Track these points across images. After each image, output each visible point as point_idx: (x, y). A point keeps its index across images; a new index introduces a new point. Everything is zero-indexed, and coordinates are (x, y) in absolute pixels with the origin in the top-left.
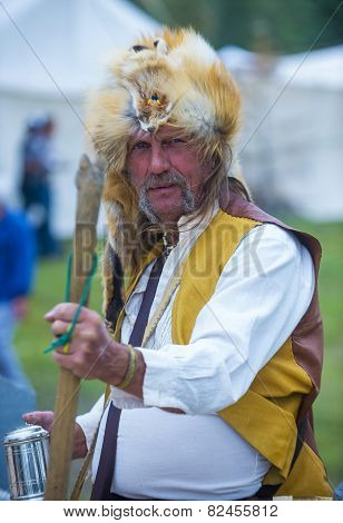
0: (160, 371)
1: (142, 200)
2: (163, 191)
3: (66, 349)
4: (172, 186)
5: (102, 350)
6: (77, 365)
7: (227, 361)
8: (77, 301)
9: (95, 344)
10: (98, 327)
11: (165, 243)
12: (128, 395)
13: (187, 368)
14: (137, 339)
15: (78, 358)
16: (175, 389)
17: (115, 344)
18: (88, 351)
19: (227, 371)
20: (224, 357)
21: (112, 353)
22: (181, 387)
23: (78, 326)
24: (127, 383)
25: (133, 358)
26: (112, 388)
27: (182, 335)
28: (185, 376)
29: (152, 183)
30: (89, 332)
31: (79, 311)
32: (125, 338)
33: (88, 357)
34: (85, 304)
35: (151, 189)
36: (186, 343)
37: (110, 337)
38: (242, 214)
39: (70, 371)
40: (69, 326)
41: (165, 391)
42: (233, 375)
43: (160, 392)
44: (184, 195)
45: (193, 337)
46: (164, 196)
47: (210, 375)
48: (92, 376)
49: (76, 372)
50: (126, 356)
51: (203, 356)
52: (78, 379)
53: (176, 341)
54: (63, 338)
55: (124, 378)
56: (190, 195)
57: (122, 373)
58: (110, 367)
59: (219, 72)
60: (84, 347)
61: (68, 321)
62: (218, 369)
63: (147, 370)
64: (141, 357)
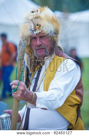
0: (41, 98)
1: (35, 53)
2: (40, 50)
3: (16, 93)
4: (42, 49)
5: (25, 93)
6: (19, 97)
7: (58, 96)
8: (19, 80)
9: (23, 91)
10: (24, 87)
11: (41, 65)
12: (32, 105)
13: (48, 97)
14: (34, 90)
15: (19, 95)
16: (45, 103)
17: (29, 91)
18: (21, 93)
19: (58, 98)
20: (57, 94)
21: (28, 93)
22: (46, 103)
23: (19, 86)
24: (32, 102)
25: (33, 95)
26: (28, 103)
27: (46, 89)
28: (47, 99)
29: (37, 48)
30: (22, 88)
31: (19, 82)
32: (31, 89)
33: (22, 95)
34: (21, 80)
35: (37, 50)
36: (47, 91)
37: (27, 89)
38: (61, 56)
39: (17, 99)
40: (17, 86)
41: (42, 104)
42: (60, 99)
43: (41, 104)
44: (46, 51)
45: (49, 89)
46: (40, 51)
47: (54, 99)
48: (23, 100)
49: (18, 99)
50: (32, 94)
51: (52, 94)
52: (19, 101)
53: (45, 90)
54: (15, 90)
55: (31, 100)
56: (47, 51)
57: (31, 99)
58: (28, 97)
59: (54, 18)
60: (20, 92)
61: (16, 85)
62: (56, 97)
63: (37, 98)
64: (36, 94)
